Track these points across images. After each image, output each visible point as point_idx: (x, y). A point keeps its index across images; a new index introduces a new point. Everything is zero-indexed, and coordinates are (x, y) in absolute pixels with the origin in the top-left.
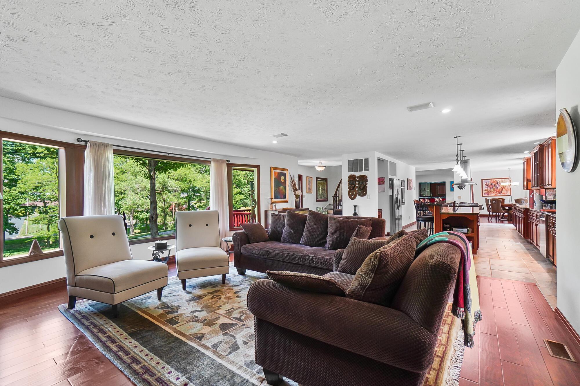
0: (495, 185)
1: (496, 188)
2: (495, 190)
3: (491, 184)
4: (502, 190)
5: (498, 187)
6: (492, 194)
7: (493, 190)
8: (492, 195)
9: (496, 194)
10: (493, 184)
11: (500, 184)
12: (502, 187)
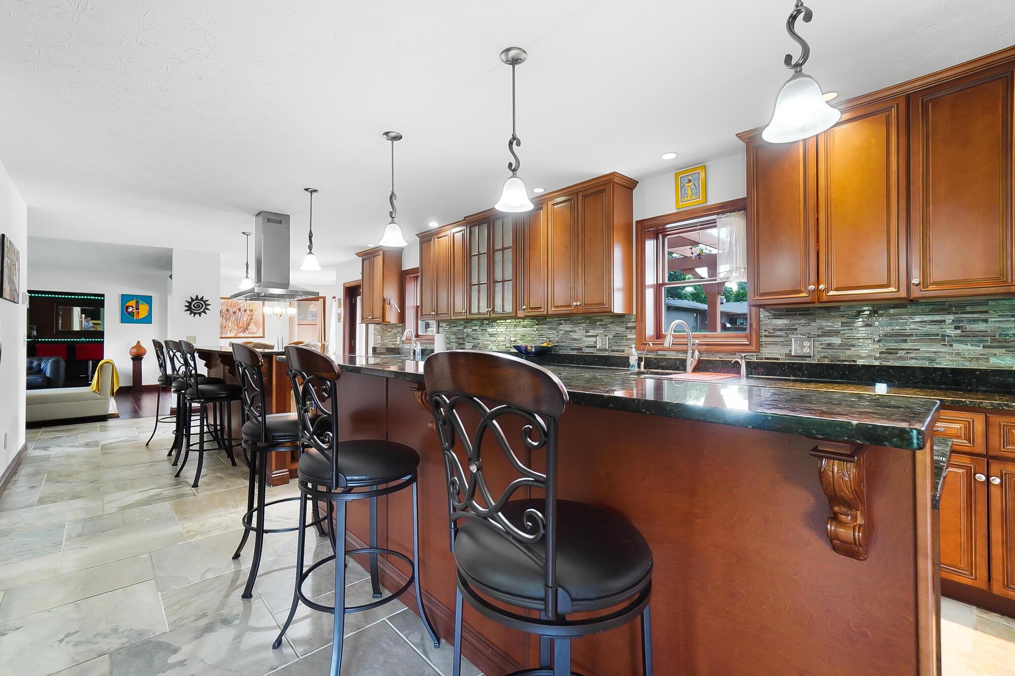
0: (234, 313)
1: (237, 322)
2: (236, 323)
3: (227, 310)
4: (248, 325)
5: (242, 318)
6: (229, 333)
7: (230, 324)
8: (229, 335)
9: (236, 334)
10: (231, 310)
11: (245, 311)
12: (250, 317)
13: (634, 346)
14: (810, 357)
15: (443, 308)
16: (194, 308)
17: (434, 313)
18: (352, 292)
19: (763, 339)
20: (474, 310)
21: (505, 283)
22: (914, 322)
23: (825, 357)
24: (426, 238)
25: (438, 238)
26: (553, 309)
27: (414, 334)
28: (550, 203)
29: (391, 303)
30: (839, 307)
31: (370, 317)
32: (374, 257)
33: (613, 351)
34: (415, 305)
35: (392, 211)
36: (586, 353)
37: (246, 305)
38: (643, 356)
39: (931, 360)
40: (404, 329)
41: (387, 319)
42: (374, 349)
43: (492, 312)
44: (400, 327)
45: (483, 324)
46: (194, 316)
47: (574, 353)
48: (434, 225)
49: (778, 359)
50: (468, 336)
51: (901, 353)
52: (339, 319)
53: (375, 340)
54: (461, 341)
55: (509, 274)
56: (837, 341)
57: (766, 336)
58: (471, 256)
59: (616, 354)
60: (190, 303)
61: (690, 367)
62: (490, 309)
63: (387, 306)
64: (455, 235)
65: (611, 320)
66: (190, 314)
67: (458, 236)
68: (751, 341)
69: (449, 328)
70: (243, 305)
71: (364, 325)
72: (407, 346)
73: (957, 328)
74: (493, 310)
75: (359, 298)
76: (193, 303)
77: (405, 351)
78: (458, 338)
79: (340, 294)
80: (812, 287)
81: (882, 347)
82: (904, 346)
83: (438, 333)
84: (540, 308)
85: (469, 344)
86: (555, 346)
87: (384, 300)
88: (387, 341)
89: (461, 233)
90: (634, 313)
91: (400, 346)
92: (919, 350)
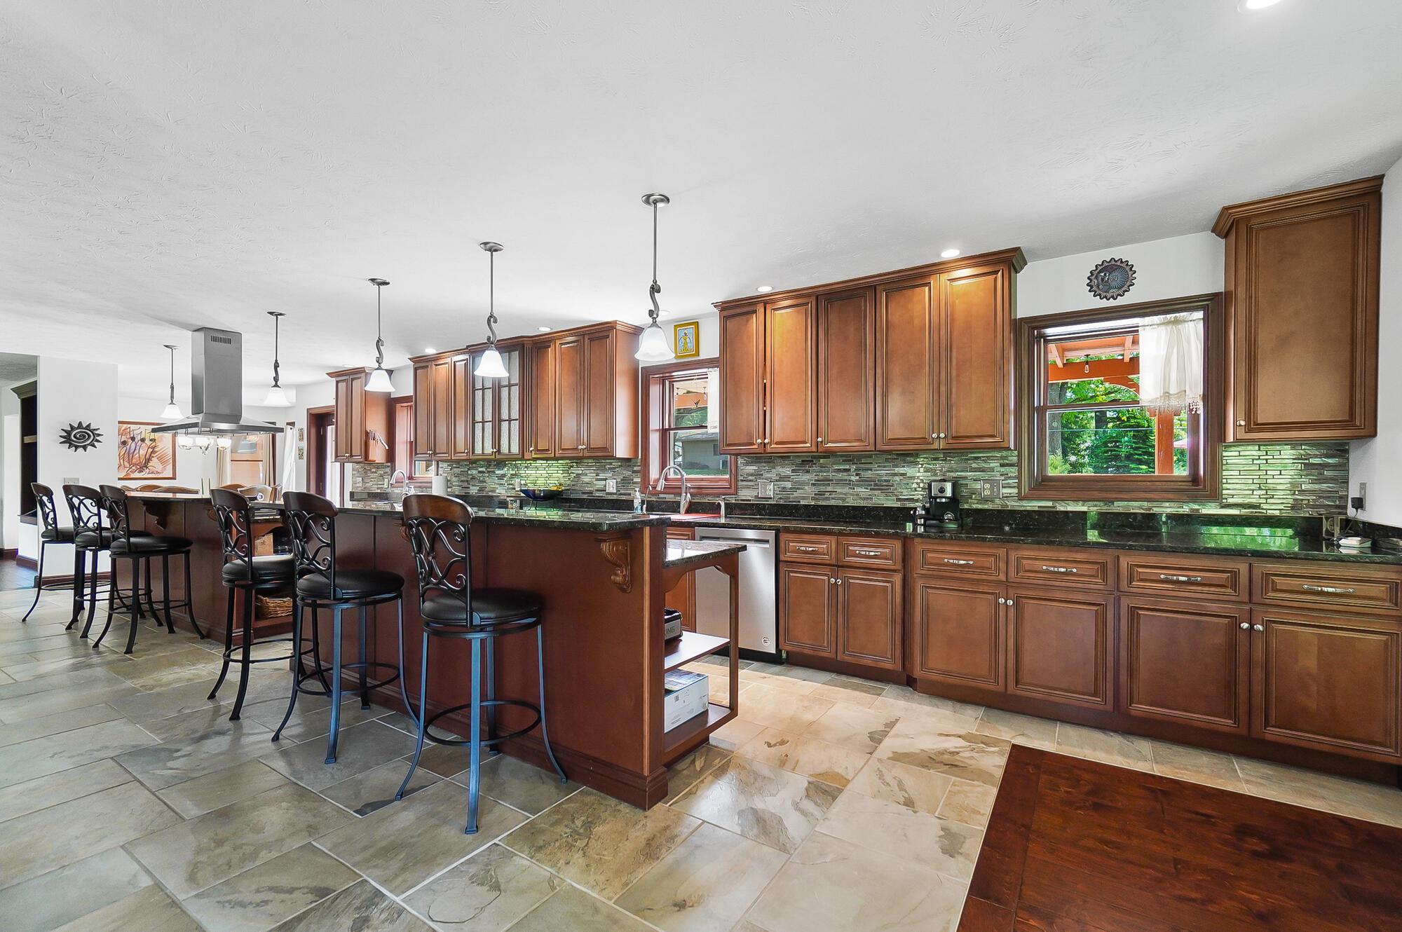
4: (148, 460)
11: (143, 440)
12: (150, 450)
13: (637, 489)
14: (771, 498)
15: (442, 445)
16: (75, 439)
17: (431, 452)
18: (320, 420)
19: (740, 483)
20: (478, 450)
21: (512, 422)
22: (833, 470)
23: (781, 498)
24: (422, 364)
25: (436, 365)
26: (560, 452)
27: (406, 474)
28: (558, 342)
29: (377, 437)
30: (789, 457)
31: (347, 455)
32: (352, 380)
33: (621, 494)
34: (409, 440)
35: (378, 356)
36: (597, 496)
37: (143, 432)
38: (645, 499)
39: (844, 500)
40: (393, 470)
41: (371, 458)
42: (352, 494)
43: (497, 454)
44: (388, 466)
45: (490, 465)
46: (75, 451)
47: (585, 496)
48: (430, 351)
49: (750, 500)
50: (473, 478)
51: (827, 495)
52: (301, 457)
53: (354, 483)
54: (465, 484)
55: (515, 414)
56: (789, 485)
57: (742, 481)
58: (474, 390)
59: (624, 498)
60: (69, 433)
61: (683, 509)
62: (495, 450)
63: (371, 442)
64: (457, 364)
65: (620, 464)
66: (69, 448)
67: (460, 366)
68: (731, 485)
69: (451, 469)
70: (139, 432)
71: (338, 464)
72: (397, 491)
73: (857, 475)
74: (499, 451)
75: (330, 430)
76: (74, 433)
77: (395, 496)
78: (462, 481)
79: (302, 422)
80: (759, 441)
81: (815, 490)
82: (829, 489)
83: (437, 475)
84: (548, 450)
85: (475, 488)
86: (567, 490)
87: (367, 434)
88: (371, 484)
89: (464, 362)
90: (640, 457)
91: (389, 490)
92: (836, 492)
